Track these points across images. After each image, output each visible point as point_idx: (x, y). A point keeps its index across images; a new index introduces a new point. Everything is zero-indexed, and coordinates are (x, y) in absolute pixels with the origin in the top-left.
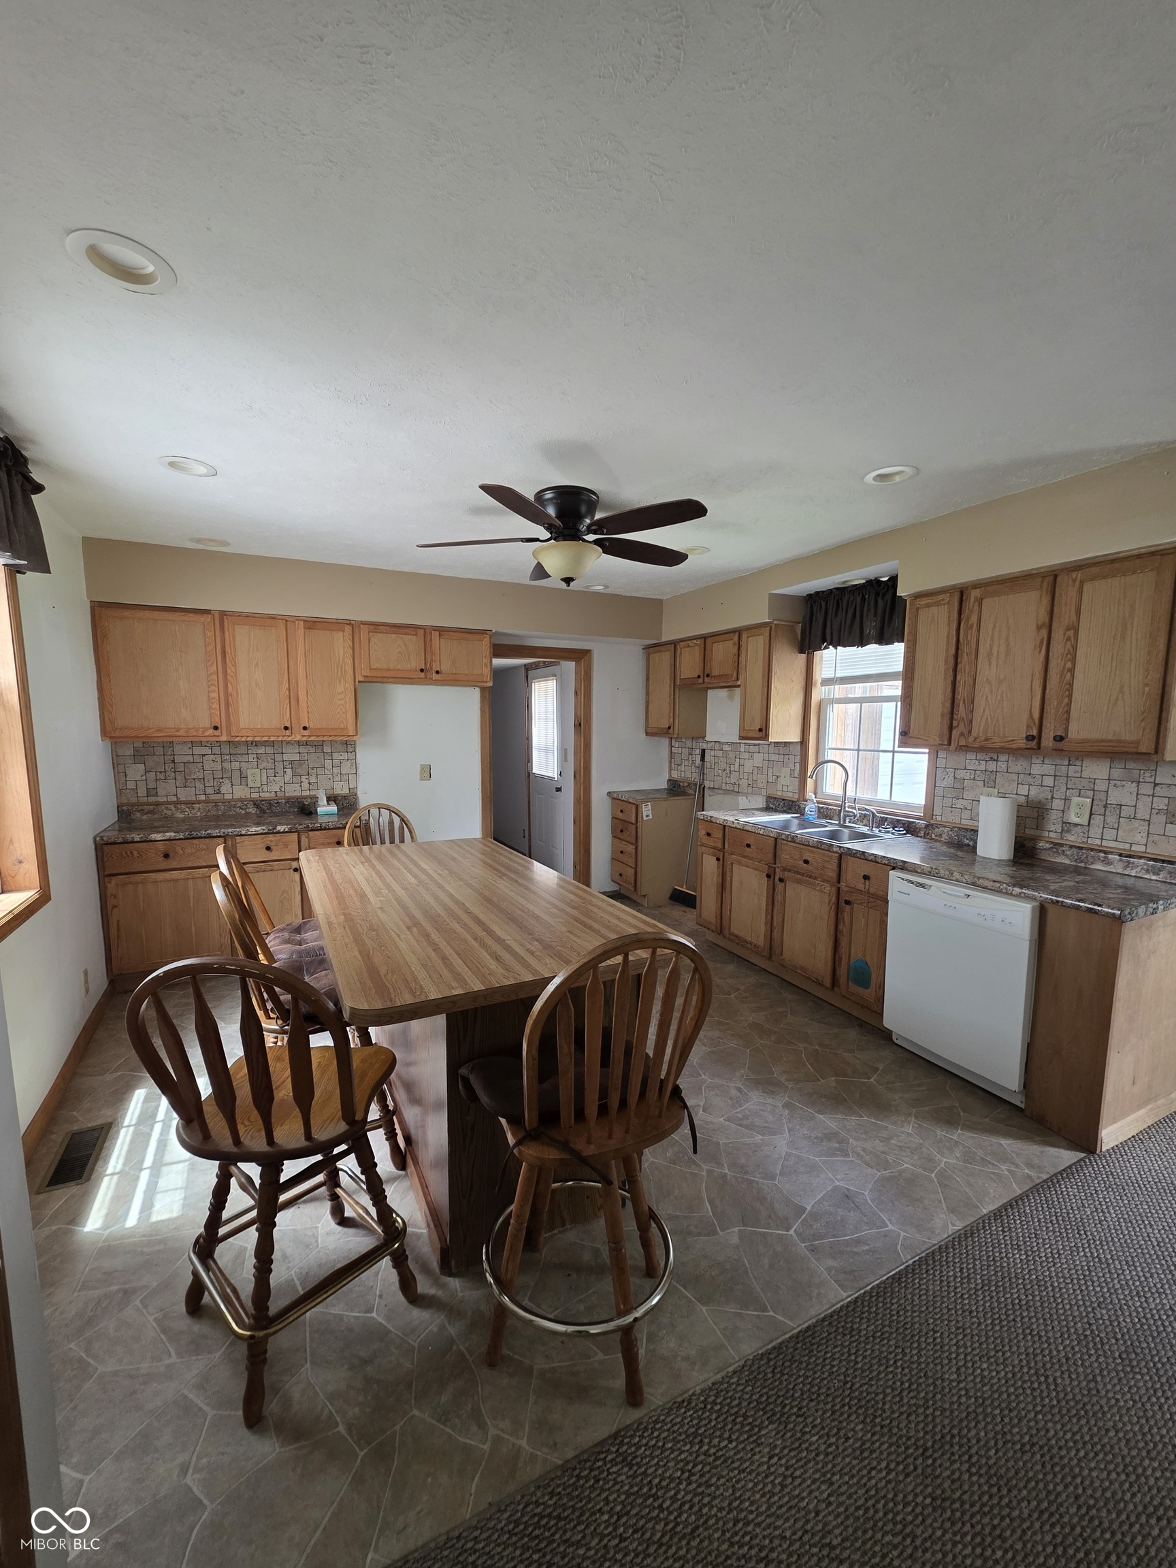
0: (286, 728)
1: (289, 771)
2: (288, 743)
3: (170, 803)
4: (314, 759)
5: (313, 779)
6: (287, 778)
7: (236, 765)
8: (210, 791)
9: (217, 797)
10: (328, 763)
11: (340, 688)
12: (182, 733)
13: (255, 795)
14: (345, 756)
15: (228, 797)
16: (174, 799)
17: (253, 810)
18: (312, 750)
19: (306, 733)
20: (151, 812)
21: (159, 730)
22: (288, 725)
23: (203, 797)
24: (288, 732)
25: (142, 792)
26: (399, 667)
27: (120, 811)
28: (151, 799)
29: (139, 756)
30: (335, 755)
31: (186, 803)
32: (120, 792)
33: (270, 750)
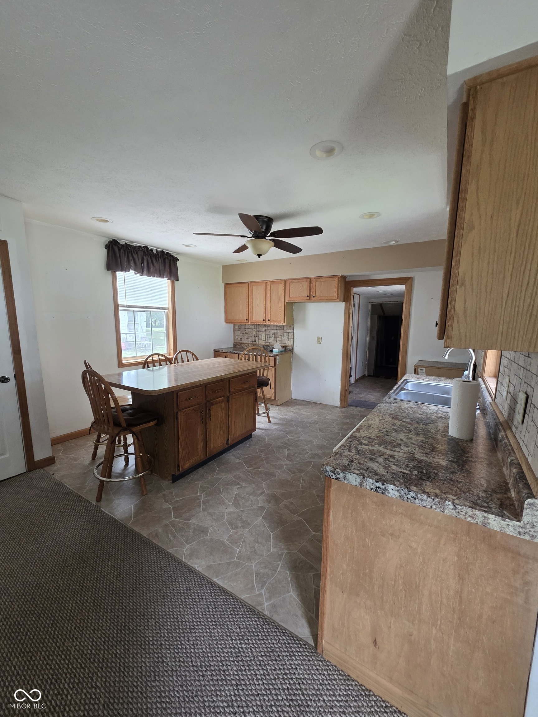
0: (264, 320)
1: (273, 336)
2: (274, 325)
3: (244, 343)
4: (281, 332)
5: (280, 340)
6: (273, 338)
7: (260, 333)
8: (253, 340)
9: (255, 343)
10: (285, 334)
11: (280, 306)
12: (240, 321)
13: (264, 343)
14: (290, 331)
15: (257, 343)
16: (245, 342)
17: (262, 348)
18: (280, 329)
19: (269, 322)
20: (240, 345)
21: (235, 320)
22: (264, 319)
23: (251, 342)
24: (264, 322)
25: (239, 339)
26: (300, 296)
27: (234, 344)
28: (241, 342)
29: (239, 328)
30: (287, 331)
31: (247, 344)
32: (235, 338)
33: (269, 328)
